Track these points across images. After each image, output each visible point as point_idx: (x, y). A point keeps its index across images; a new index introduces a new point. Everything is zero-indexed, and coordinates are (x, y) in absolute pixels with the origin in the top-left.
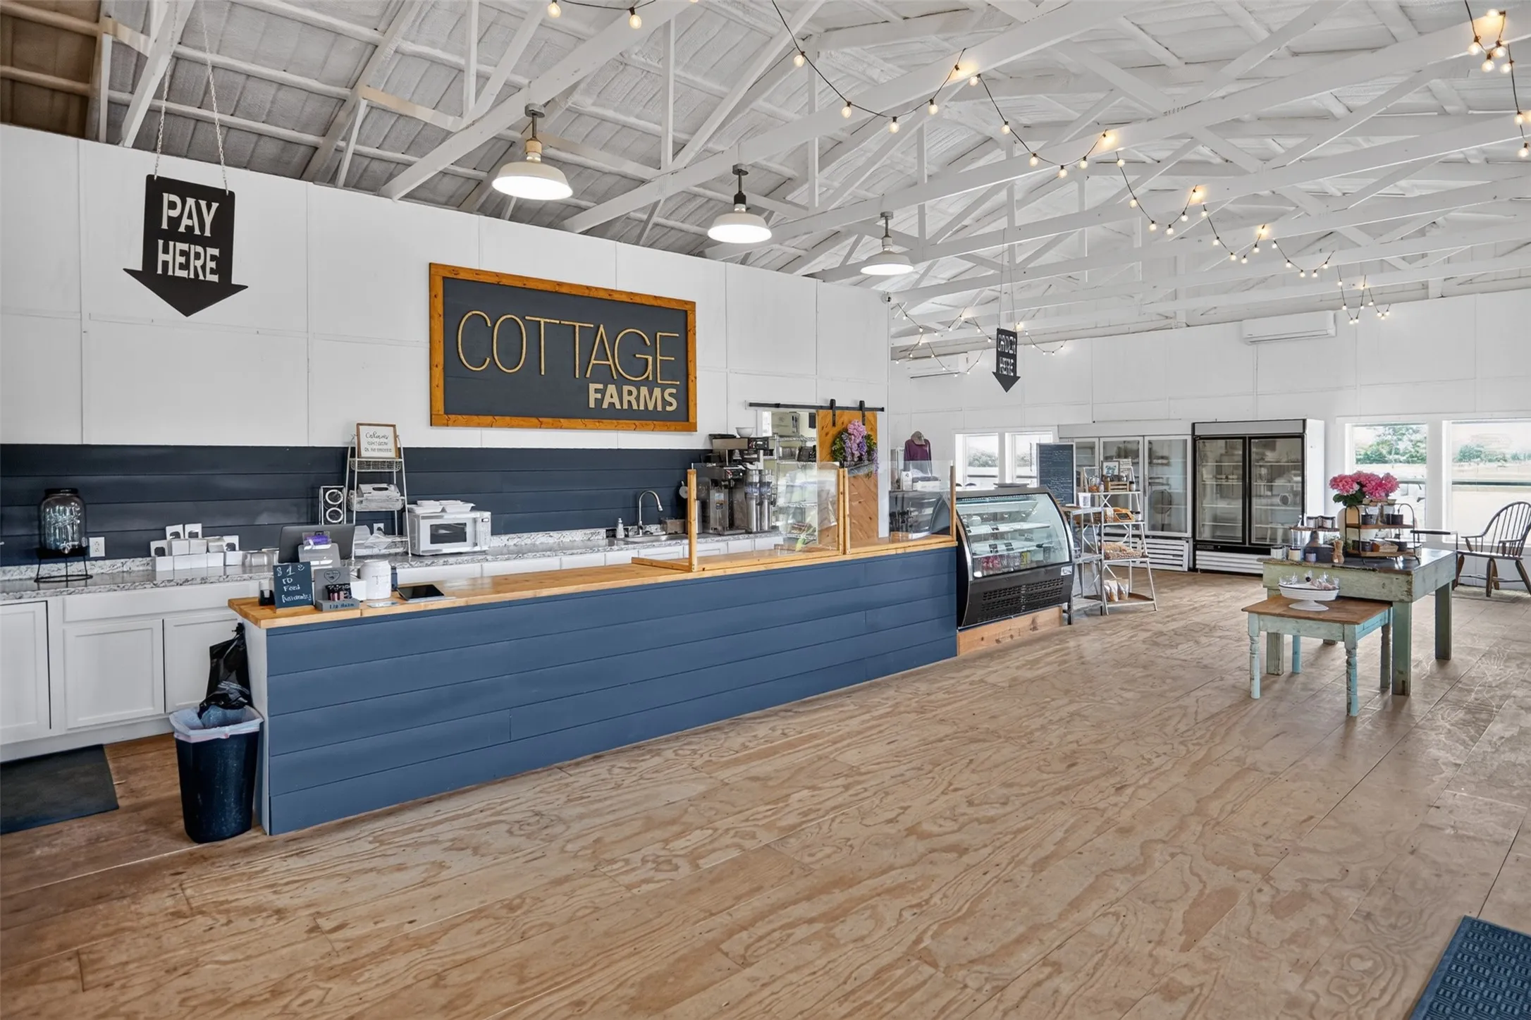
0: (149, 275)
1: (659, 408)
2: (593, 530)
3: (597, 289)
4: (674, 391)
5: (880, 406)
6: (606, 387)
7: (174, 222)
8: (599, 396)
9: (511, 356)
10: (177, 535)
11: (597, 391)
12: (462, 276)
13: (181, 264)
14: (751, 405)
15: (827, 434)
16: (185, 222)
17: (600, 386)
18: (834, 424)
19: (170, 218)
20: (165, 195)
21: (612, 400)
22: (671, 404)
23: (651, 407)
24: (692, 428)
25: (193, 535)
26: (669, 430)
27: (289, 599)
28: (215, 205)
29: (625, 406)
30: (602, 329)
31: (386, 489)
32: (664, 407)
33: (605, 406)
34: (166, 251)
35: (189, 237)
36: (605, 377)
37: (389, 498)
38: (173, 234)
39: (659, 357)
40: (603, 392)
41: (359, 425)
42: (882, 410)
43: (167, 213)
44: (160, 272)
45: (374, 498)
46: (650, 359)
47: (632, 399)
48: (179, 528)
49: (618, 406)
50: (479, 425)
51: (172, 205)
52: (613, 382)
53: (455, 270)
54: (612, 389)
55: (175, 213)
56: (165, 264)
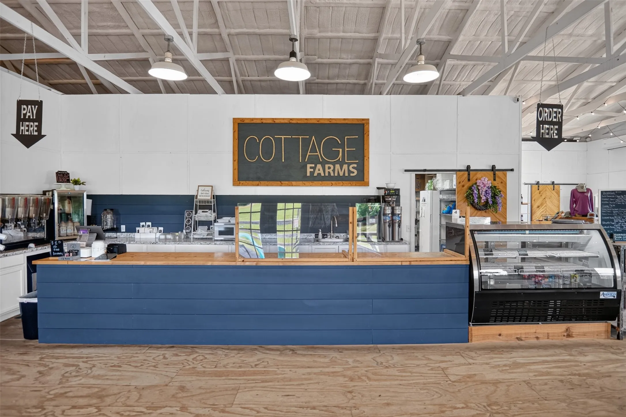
0: (18, 136)
1: (347, 175)
2: (308, 234)
3: (311, 119)
4: (355, 165)
5: (511, 168)
6: (316, 166)
7: (25, 115)
8: (312, 170)
9: (267, 153)
10: (143, 226)
11: (311, 168)
12: (246, 121)
13: (27, 130)
14: (406, 171)
15: (463, 186)
16: (28, 114)
17: (313, 165)
18: (469, 180)
19: (24, 114)
20: (22, 106)
21: (319, 172)
22: (353, 173)
23: (341, 174)
24: (367, 184)
25: (149, 226)
26: (352, 185)
27: (56, 254)
28: (37, 107)
29: (327, 174)
30: (313, 138)
31: (207, 212)
32: (349, 174)
33: (315, 175)
34: (23, 126)
35: (29, 120)
36: (315, 161)
37: (209, 215)
38: (25, 120)
39: (346, 149)
40: (314, 168)
41: (199, 186)
42: (512, 170)
43: (23, 112)
44: (21, 133)
45: (202, 215)
46: (341, 150)
47: (331, 171)
48: (144, 223)
49: (323, 175)
50: (253, 185)
51: (24, 109)
52: (320, 163)
53: (243, 120)
54: (319, 166)
55: (25, 112)
56: (22, 130)
